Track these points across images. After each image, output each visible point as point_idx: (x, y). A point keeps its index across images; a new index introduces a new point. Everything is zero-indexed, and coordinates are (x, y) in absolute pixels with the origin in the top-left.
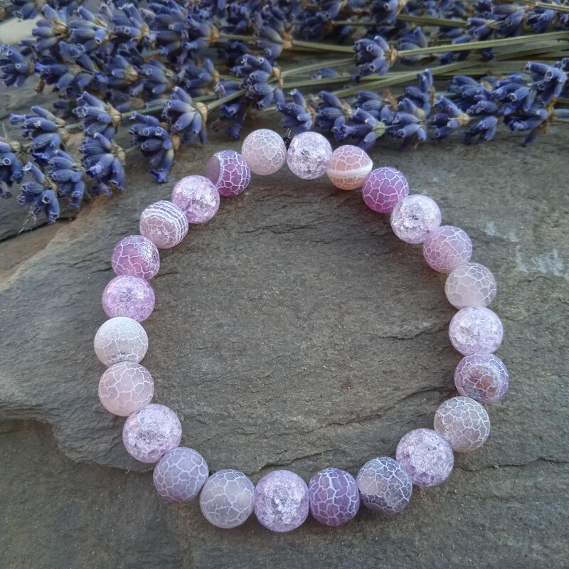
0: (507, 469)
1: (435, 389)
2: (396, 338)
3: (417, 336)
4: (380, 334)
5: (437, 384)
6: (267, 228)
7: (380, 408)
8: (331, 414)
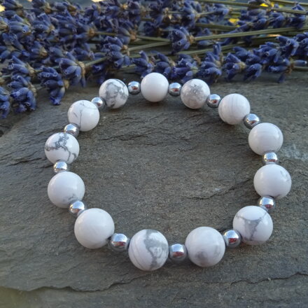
0: (276, 281)
2: (198, 198)
4: (188, 196)
6: (117, 137)
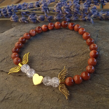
1: (59, 69)
3: (59, 58)
5: (60, 68)
7: (46, 70)
8: (36, 69)
